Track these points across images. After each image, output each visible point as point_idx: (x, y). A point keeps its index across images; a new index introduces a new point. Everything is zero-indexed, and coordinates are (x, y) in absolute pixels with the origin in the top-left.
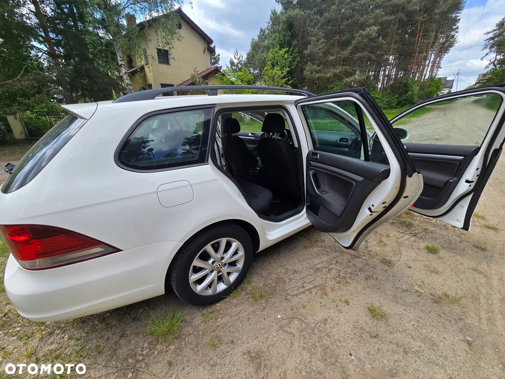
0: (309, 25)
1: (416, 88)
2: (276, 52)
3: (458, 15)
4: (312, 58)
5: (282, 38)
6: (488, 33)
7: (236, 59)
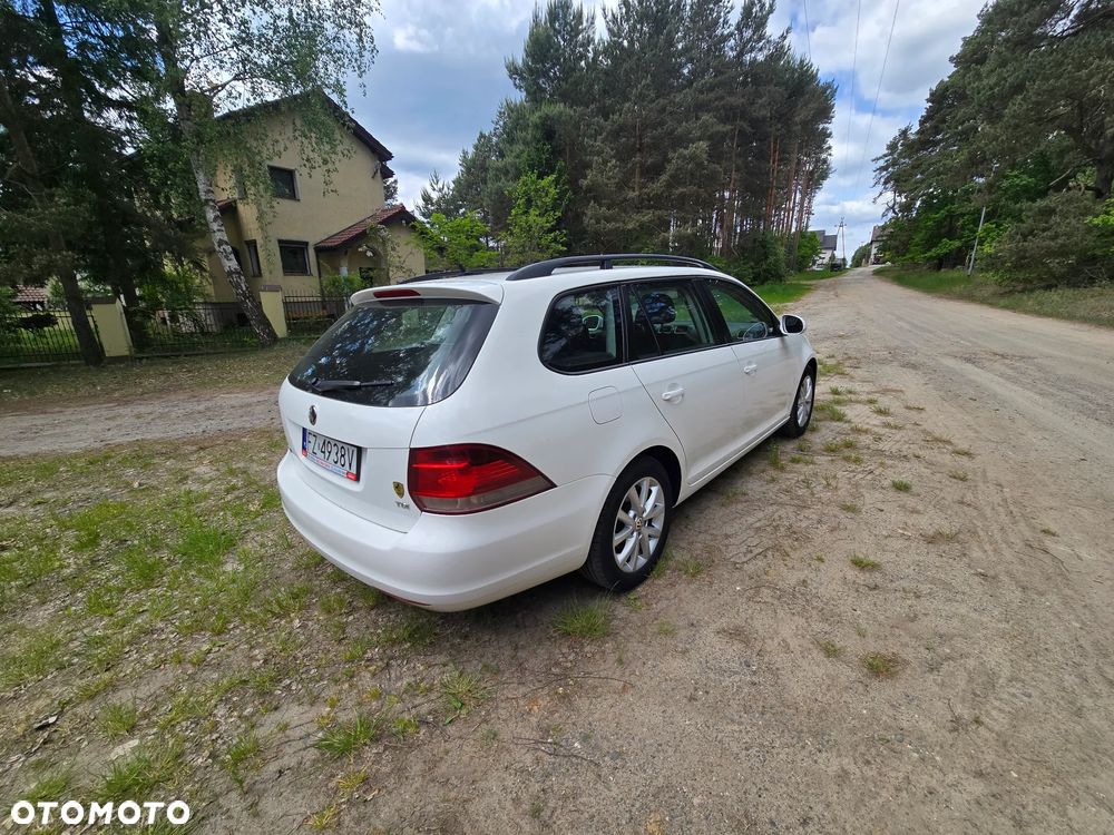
0: (584, 136)
1: (782, 250)
2: (533, 182)
3: (826, 125)
4: (594, 193)
5: (533, 155)
6: (878, 159)
7: (434, 190)
